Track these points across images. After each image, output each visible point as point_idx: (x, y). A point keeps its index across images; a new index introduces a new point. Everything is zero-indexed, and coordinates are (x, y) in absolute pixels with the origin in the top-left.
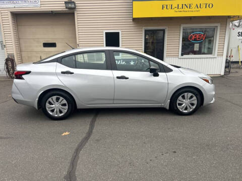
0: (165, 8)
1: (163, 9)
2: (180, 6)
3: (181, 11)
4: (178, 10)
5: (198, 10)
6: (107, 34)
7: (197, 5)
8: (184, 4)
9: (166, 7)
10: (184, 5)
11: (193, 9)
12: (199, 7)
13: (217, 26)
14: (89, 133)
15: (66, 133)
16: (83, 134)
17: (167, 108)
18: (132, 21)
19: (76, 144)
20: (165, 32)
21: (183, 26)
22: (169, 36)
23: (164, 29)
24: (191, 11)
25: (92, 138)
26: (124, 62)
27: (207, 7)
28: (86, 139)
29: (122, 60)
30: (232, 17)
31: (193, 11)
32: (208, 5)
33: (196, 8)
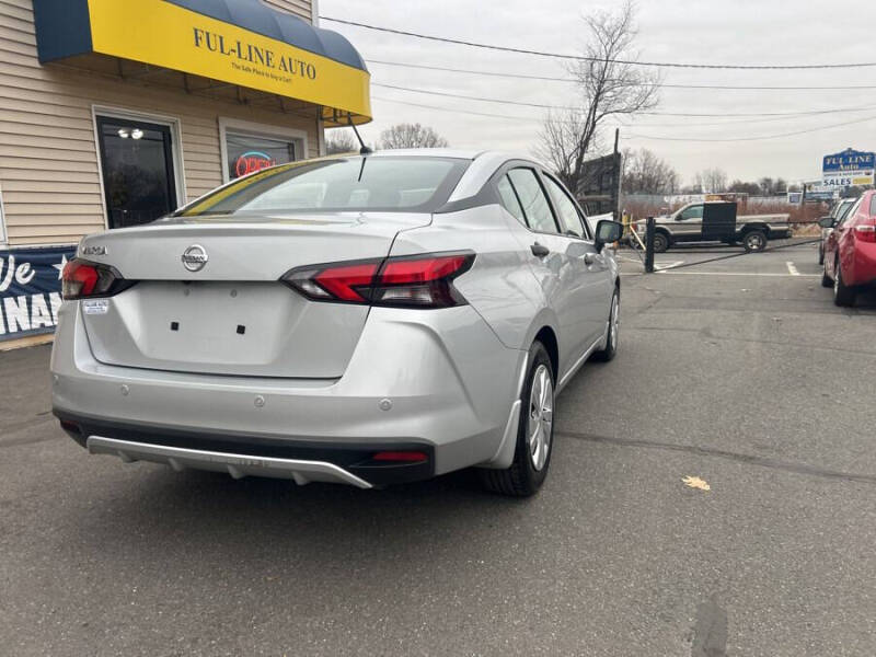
0: (203, 43)
1: (197, 45)
2: (245, 52)
3: (248, 70)
4: (240, 62)
5: (288, 75)
7: (283, 60)
8: (253, 44)
9: (204, 39)
10: (253, 50)
11: (276, 72)
13: (300, 141)
14: (702, 451)
15: (695, 482)
16: (710, 459)
17: (604, 347)
18: (38, 65)
19: (791, 474)
20: (170, 135)
21: (225, 123)
22: (192, 156)
23: (168, 127)
24: (272, 76)
25: (740, 452)
26: (27, 267)
27: (305, 73)
28: (748, 459)
29: (11, 258)
30: (328, 119)
31: (276, 78)
32: (305, 69)
33: (283, 69)
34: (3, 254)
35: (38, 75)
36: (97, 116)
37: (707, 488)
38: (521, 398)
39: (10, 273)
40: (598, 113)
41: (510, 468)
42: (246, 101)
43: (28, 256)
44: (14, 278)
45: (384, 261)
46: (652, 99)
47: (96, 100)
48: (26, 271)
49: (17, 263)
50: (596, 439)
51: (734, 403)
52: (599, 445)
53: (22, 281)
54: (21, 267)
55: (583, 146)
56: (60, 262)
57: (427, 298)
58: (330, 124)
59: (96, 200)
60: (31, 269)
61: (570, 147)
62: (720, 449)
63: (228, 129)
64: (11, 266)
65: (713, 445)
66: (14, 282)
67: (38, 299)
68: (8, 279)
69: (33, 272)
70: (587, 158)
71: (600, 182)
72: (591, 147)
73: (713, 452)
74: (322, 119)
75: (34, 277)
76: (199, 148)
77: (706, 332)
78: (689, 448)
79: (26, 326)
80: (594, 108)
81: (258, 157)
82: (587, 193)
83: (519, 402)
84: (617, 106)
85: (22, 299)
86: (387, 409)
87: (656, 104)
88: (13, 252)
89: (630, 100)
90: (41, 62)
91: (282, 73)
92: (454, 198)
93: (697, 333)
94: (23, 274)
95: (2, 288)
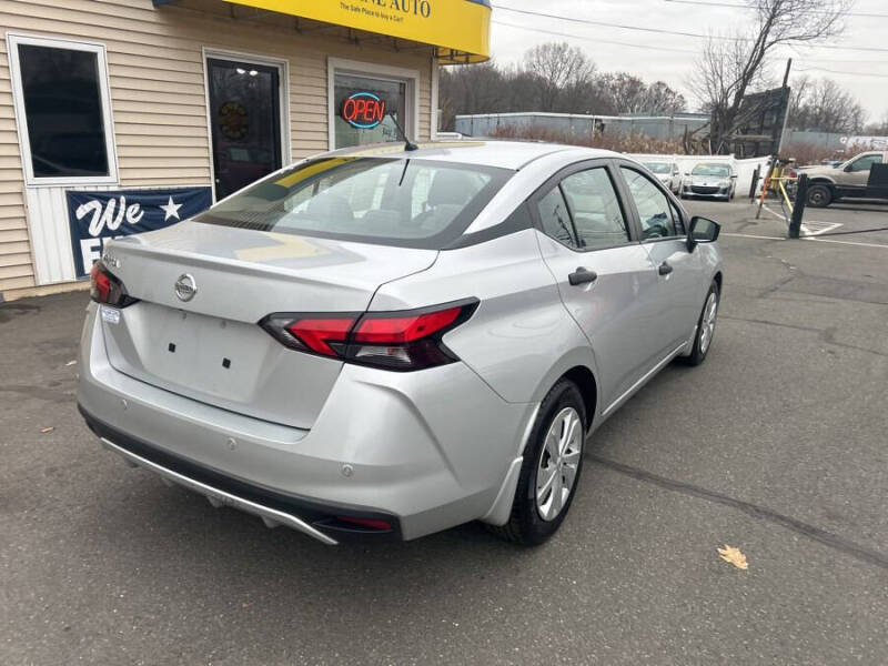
3: (357, 9)
5: (400, 14)
11: (387, 11)
12: (400, 7)
13: (411, 80)
14: (758, 512)
15: (733, 555)
16: (763, 526)
17: (689, 352)
18: (152, 8)
19: (855, 561)
20: (278, 77)
21: (334, 63)
22: (299, 99)
23: (277, 69)
24: (383, 16)
25: (803, 519)
26: (136, 207)
27: (419, 12)
28: (809, 531)
29: (123, 199)
30: (443, 57)
31: (387, 17)
32: (419, 5)
33: (394, 6)
34: (116, 195)
35: (152, 18)
36: (208, 59)
37: (744, 566)
38: (524, 454)
39: (121, 213)
40: (770, 38)
41: (504, 526)
42: (356, 41)
43: (139, 198)
44: (125, 218)
45: (361, 316)
46: (837, 25)
47: (208, 43)
48: (135, 211)
49: (128, 204)
50: (640, 475)
51: (823, 447)
52: (640, 485)
53: (132, 221)
54: (132, 207)
55: (746, 77)
56: (166, 203)
57: (406, 358)
58: (445, 61)
59: (202, 143)
60: (140, 210)
61: (730, 79)
62: (782, 513)
63: (336, 69)
64: (123, 206)
65: (772, 505)
66: (125, 223)
68: (119, 219)
69: (142, 213)
70: (749, 90)
71: (762, 118)
72: (755, 79)
73: (770, 515)
74: (438, 57)
75: (143, 217)
76: (306, 90)
77: (828, 336)
78: (743, 505)
80: (765, 33)
81: (367, 98)
82: (744, 132)
83: (520, 459)
84: (795, 32)
86: (349, 475)
87: (841, 31)
88: (124, 193)
89: (809, 26)
90: (155, 5)
91: (392, 12)
92: (474, 228)
93: (816, 334)
94: (133, 214)
95: (113, 226)
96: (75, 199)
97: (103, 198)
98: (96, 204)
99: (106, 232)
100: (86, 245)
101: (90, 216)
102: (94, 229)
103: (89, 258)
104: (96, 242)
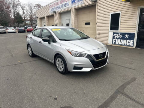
6: (112, 15)
26: (121, 35)
34: (119, 33)
35: (130, 5)
36: (140, 9)
47: (140, 6)
53: (120, 37)
56: (126, 35)
59: (136, 25)
64: (119, 35)
67: (122, 40)
79: (119, 44)
85: (120, 40)
94: (121, 36)
95: (118, 38)
96: (114, 33)
97: (117, 33)
98: (116, 34)
99: (117, 38)
100: (114, 40)
101: (115, 36)
102: (115, 38)
103: (114, 41)
104: (115, 40)
